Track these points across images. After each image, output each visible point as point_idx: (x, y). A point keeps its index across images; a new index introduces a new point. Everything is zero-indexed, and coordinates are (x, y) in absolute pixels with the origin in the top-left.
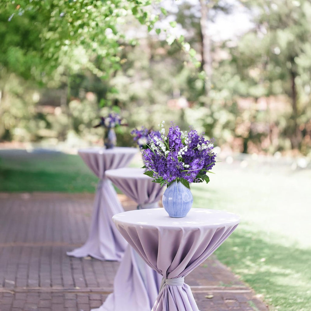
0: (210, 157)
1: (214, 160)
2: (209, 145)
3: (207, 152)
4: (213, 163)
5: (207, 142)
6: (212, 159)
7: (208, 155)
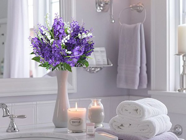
0: (89, 44)
1: (93, 47)
2: (88, 34)
3: (87, 40)
4: (92, 50)
5: (87, 32)
6: (91, 46)
7: (87, 43)
